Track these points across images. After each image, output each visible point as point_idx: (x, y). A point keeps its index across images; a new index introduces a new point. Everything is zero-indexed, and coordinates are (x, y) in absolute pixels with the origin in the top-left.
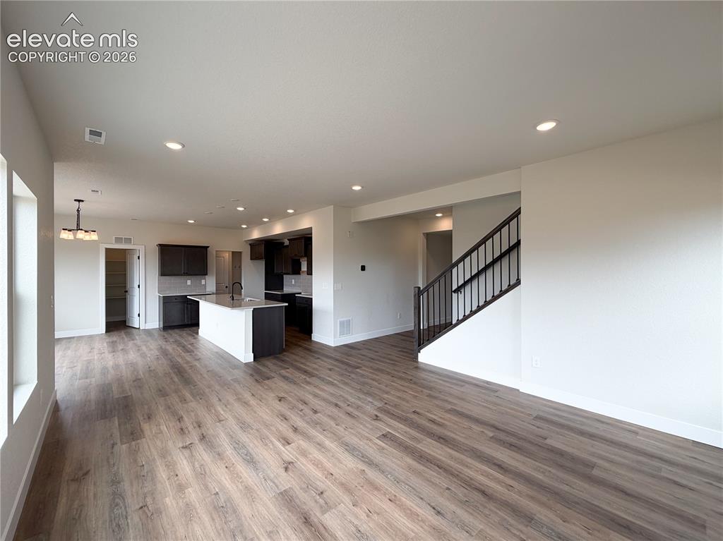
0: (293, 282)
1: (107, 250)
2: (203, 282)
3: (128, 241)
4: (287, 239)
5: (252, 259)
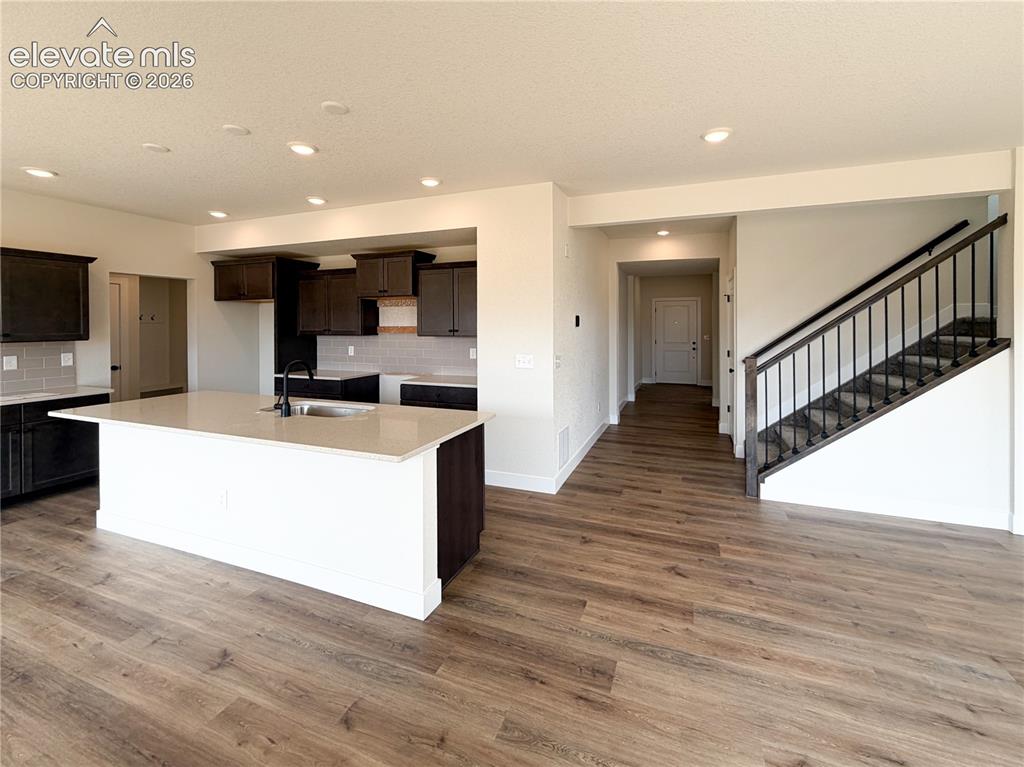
0: (351, 351)
2: (66, 359)
4: (353, 256)
5: (218, 298)
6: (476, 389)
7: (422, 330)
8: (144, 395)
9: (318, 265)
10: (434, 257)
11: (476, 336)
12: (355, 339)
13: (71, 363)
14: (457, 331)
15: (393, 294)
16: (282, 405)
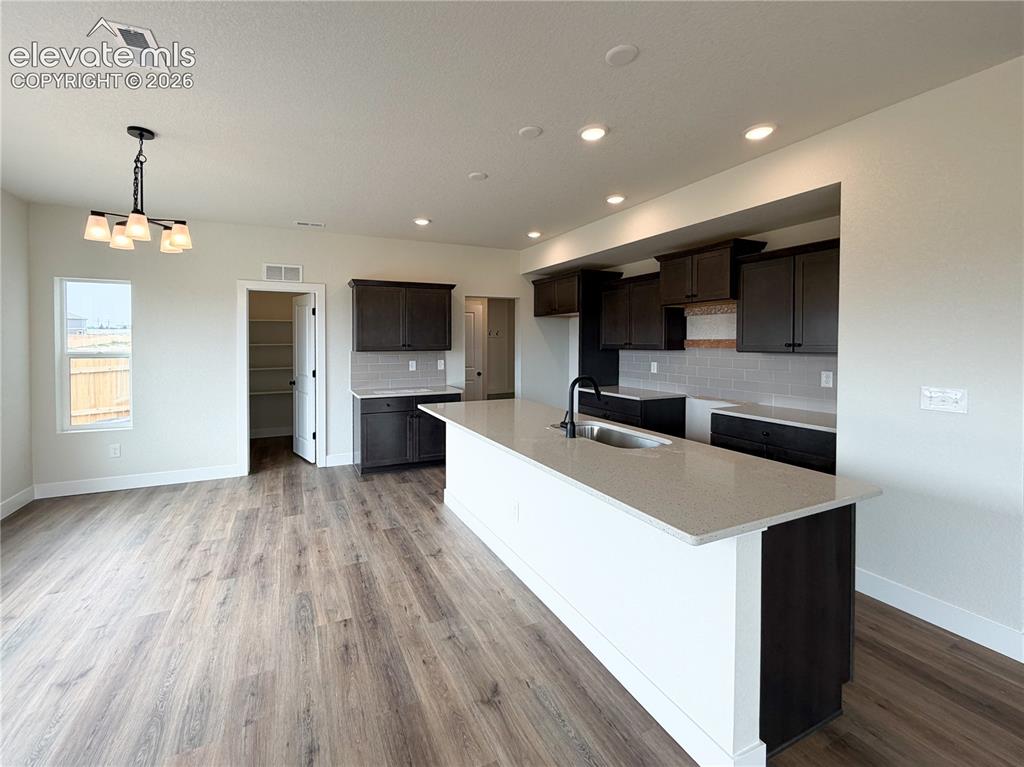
0: (654, 368)
1: (253, 295)
2: (441, 365)
3: (292, 273)
4: (655, 258)
5: (537, 314)
6: (835, 435)
7: (742, 345)
8: (490, 397)
9: (622, 274)
10: (764, 244)
11: (836, 354)
12: (658, 354)
13: (442, 367)
14: (800, 345)
15: (707, 299)
16: (567, 424)
